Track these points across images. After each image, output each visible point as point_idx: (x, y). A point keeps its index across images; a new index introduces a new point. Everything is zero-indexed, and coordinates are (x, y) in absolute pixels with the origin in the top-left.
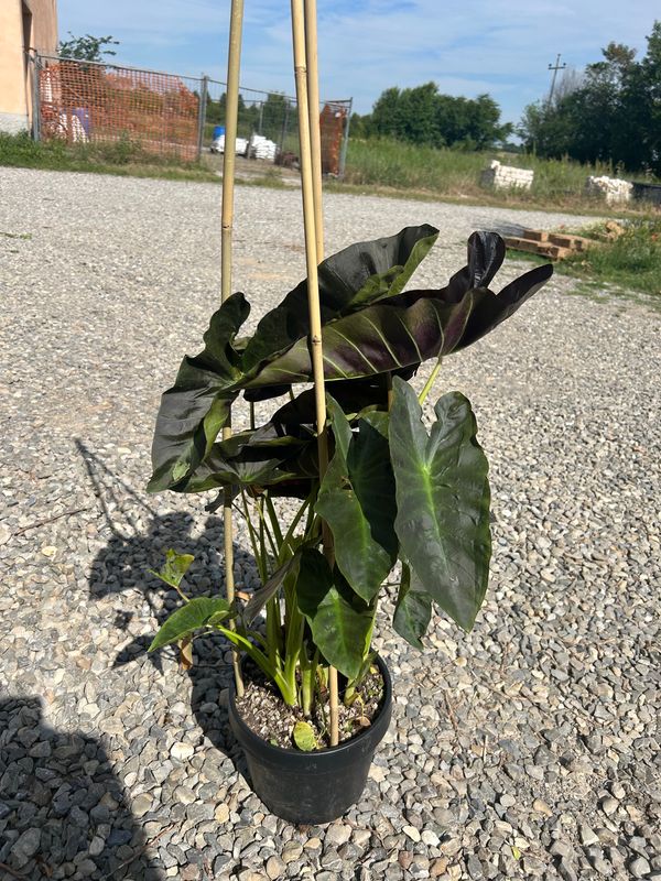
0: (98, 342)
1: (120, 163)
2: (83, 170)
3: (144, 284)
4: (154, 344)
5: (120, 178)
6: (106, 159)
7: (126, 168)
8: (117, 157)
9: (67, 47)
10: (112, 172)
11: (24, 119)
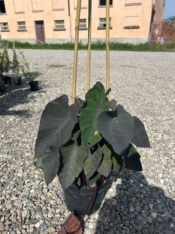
0: (135, 92)
1: (171, 48)
2: (160, 51)
3: (159, 78)
4: (151, 94)
5: (169, 52)
6: (167, 48)
7: (172, 50)
8: (171, 47)
9: (166, 20)
10: (167, 51)
11: (147, 39)
